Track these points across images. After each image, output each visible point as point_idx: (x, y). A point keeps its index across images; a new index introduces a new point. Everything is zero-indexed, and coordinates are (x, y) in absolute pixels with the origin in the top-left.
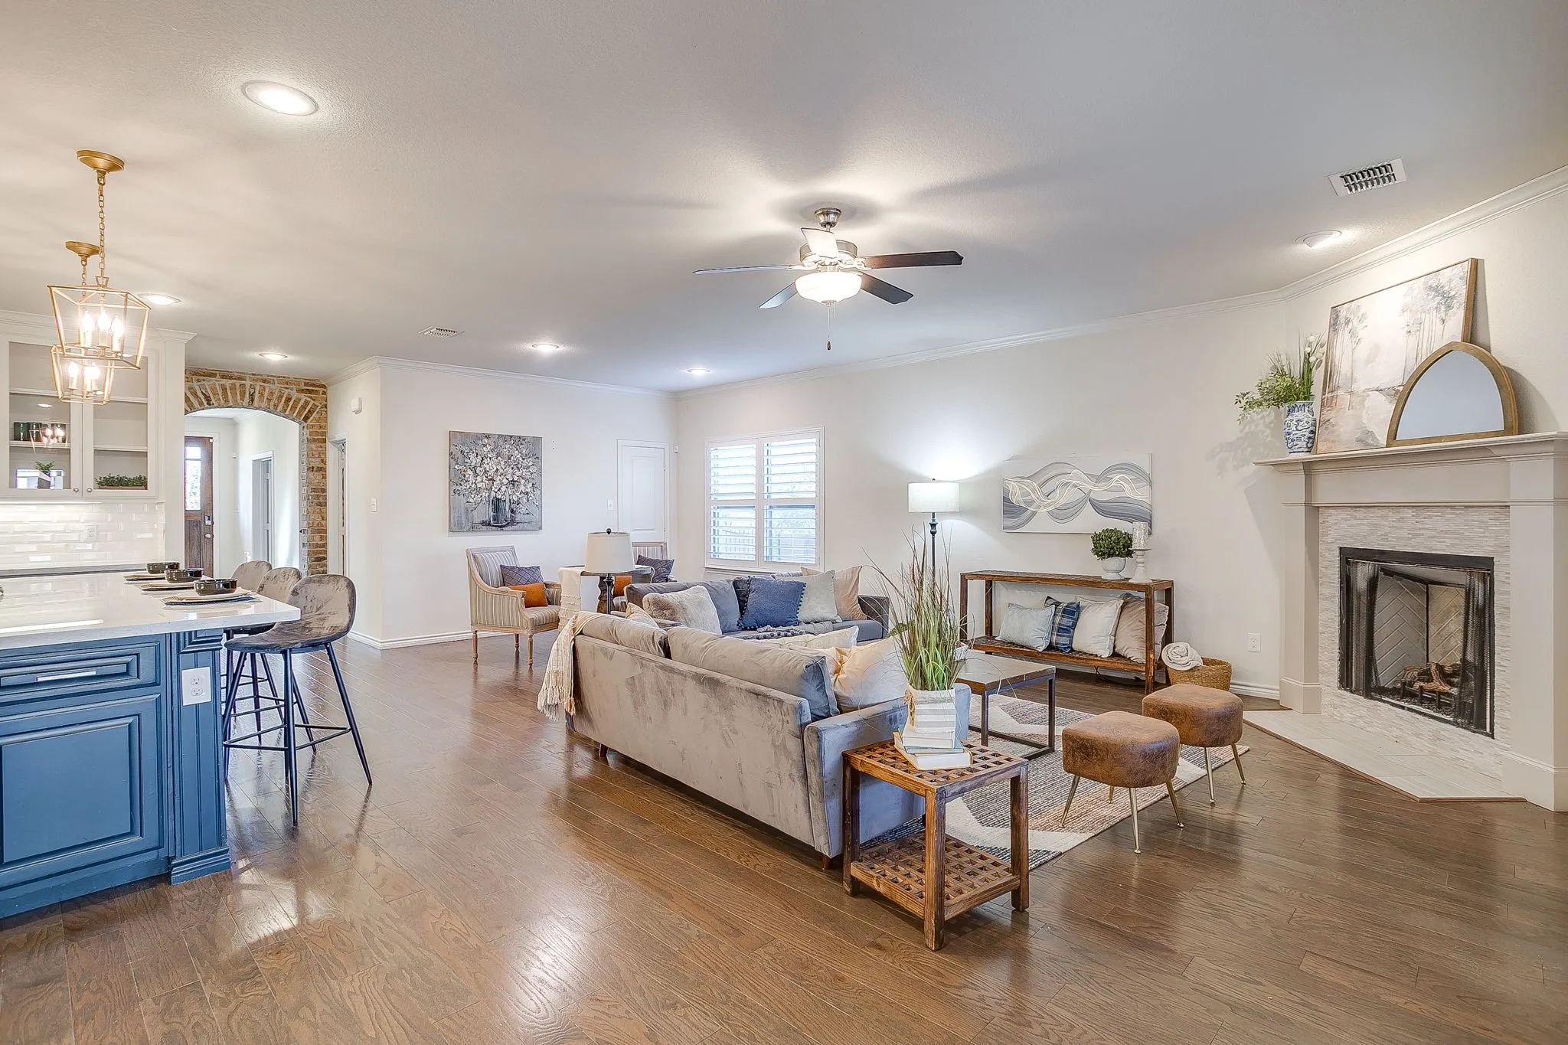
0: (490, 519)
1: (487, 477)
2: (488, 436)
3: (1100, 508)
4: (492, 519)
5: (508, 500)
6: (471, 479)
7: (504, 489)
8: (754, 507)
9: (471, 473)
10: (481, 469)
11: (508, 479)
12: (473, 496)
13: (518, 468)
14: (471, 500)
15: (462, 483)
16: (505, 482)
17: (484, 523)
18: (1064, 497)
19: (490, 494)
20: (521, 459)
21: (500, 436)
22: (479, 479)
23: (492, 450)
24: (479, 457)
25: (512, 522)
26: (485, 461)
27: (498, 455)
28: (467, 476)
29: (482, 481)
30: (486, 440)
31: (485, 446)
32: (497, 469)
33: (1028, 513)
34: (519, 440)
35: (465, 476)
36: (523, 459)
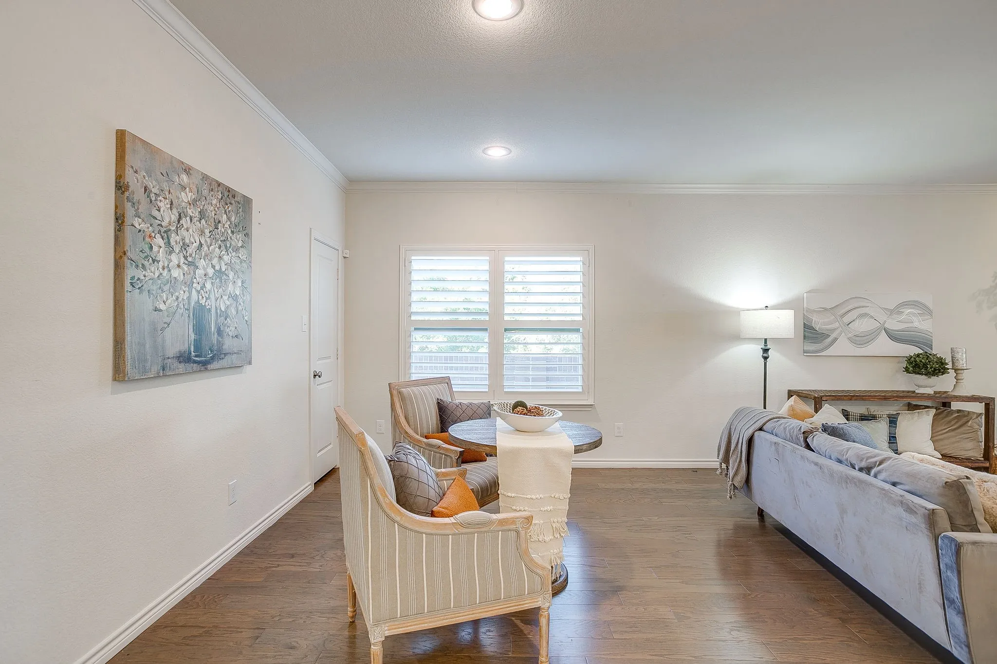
0: (189, 348)
1: (185, 258)
2: (188, 170)
3: (894, 337)
4: (192, 350)
5: (213, 311)
6: (161, 256)
7: (208, 286)
8: (486, 330)
9: (159, 240)
10: (178, 238)
11: (213, 267)
12: (164, 295)
13: (226, 247)
14: (162, 307)
15: (146, 263)
16: (211, 271)
17: (184, 358)
18: (863, 326)
19: (190, 293)
20: (229, 232)
21: (205, 177)
22: (174, 257)
23: (193, 203)
24: (175, 211)
25: (218, 354)
26: (183, 221)
27: (202, 215)
28: (155, 249)
29: (179, 266)
30: (184, 177)
31: (183, 188)
32: (201, 245)
33: (829, 340)
34: (229, 195)
35: (151, 248)
36: (233, 232)
